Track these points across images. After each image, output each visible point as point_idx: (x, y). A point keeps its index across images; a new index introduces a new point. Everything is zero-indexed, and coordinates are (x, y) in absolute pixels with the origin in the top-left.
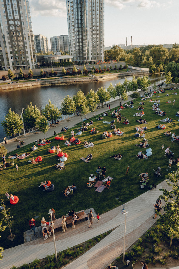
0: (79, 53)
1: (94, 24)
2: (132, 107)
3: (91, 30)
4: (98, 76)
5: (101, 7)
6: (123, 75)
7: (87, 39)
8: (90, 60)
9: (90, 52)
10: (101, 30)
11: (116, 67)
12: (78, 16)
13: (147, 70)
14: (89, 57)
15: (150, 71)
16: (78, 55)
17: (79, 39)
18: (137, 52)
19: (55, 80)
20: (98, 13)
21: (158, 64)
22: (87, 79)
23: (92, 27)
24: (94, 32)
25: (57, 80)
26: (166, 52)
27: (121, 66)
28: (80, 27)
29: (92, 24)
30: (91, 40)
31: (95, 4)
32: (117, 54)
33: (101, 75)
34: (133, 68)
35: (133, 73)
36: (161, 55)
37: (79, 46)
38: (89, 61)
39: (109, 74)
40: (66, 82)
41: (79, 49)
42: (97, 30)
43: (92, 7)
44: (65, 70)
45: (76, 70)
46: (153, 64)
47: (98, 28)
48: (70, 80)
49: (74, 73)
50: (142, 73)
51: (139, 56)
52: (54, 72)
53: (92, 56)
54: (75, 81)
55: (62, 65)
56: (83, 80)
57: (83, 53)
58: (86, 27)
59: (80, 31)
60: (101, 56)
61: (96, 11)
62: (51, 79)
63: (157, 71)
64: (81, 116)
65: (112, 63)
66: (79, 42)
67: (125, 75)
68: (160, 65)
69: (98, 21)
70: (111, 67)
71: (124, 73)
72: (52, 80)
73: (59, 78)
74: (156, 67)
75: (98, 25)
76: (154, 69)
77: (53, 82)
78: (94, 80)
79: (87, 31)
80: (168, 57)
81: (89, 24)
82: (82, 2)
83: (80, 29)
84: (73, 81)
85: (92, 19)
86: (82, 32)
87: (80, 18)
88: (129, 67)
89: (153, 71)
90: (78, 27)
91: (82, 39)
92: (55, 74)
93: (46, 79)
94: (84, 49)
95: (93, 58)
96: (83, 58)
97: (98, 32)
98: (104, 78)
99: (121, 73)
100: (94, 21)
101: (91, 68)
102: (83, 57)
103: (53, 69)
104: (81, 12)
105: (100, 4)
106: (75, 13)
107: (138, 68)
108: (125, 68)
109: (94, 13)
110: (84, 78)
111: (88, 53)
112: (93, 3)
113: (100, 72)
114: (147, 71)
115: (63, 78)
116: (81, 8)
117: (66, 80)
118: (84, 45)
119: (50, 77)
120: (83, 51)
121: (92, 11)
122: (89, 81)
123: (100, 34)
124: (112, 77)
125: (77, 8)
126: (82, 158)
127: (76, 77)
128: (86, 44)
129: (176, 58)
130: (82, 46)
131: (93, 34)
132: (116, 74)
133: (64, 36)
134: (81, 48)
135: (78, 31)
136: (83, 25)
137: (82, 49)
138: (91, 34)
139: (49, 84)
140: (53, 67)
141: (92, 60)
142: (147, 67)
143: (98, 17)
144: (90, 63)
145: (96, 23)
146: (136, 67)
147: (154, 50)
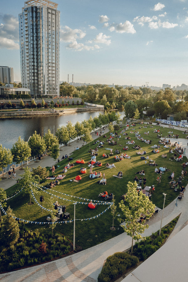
0: (34, 87)
1: (50, 61)
2: (119, 137)
3: (47, 66)
4: (59, 110)
5: (57, 46)
6: (81, 110)
7: (43, 73)
8: (46, 94)
9: (46, 87)
10: (57, 67)
11: (73, 102)
12: (33, 51)
13: (102, 106)
14: (45, 91)
15: (105, 108)
16: (33, 88)
17: (34, 73)
18: (91, 90)
19: (14, 112)
20: (54, 51)
21: (111, 102)
22: (48, 113)
23: (48, 64)
24: (50, 68)
25: (16, 112)
26: (116, 92)
27: (78, 102)
28: (35, 62)
29: (48, 60)
30: (47, 75)
31: (51, 43)
32: (70, 90)
33: (61, 109)
34: (89, 104)
35: (90, 109)
36: (112, 94)
37: (34, 80)
38: (44, 95)
39: (68, 109)
40: (26, 115)
41: (34, 83)
42: (53, 67)
43: (48, 45)
44: (23, 102)
45: (35, 103)
46: (107, 102)
47: (54, 65)
48: (30, 113)
49: (33, 106)
50: (98, 110)
51: (93, 94)
52: (12, 104)
53: (47, 90)
54: (35, 114)
55: (19, 98)
56: (44, 114)
57: (38, 87)
58: (42, 62)
59: (35, 65)
60: (57, 91)
61: (52, 49)
62: (9, 111)
63: (111, 108)
64: (70, 146)
65: (68, 98)
66: (34, 76)
67: (83, 110)
68: (112, 103)
69: (54, 58)
70: (68, 102)
71: (82, 108)
72: (11, 112)
73: (17, 110)
74: (109, 105)
75: (54, 62)
76: (108, 106)
77: (12, 114)
78: (55, 113)
79: (42, 66)
80: (119, 96)
81: (45, 60)
82: (38, 39)
83: (35, 64)
84: (33, 114)
85: (48, 56)
86: (37, 66)
87: (35, 53)
88: (85, 103)
89: (107, 108)
90: (34, 62)
91: (37, 73)
92: (13, 106)
93: (3, 111)
94: (40, 83)
95: (48, 93)
96: (38, 92)
97: (54, 69)
98: (64, 112)
99: (79, 109)
100: (50, 58)
101: (49, 102)
102: (38, 90)
103: (10, 101)
104: (37, 48)
105: (56, 43)
106: (30, 49)
107: (94, 105)
108: (82, 104)
109: (50, 50)
110: (44, 111)
111: (44, 87)
112: (49, 42)
113: (60, 107)
114: (102, 108)
115: (22, 110)
116: (37, 44)
117: (26, 113)
118: (39, 80)
119: (7, 109)
120: (38, 85)
121: (48, 49)
122: (50, 115)
123: (55, 70)
124: (71, 112)
125: (33, 44)
126: (114, 176)
127: (36, 110)
128: (42, 78)
129: (125, 97)
130: (38, 80)
131: (49, 70)
132: (75, 109)
133: (3, 67)
134: (36, 81)
135: (34, 66)
136: (39, 61)
137: (38, 83)
138: (47, 70)
139: (8, 116)
140: (10, 99)
141: (48, 95)
142: (102, 104)
143: (54, 55)
144: (46, 97)
145: (52, 60)
146: (91, 104)
147: (106, 89)
